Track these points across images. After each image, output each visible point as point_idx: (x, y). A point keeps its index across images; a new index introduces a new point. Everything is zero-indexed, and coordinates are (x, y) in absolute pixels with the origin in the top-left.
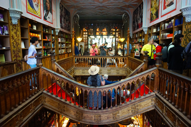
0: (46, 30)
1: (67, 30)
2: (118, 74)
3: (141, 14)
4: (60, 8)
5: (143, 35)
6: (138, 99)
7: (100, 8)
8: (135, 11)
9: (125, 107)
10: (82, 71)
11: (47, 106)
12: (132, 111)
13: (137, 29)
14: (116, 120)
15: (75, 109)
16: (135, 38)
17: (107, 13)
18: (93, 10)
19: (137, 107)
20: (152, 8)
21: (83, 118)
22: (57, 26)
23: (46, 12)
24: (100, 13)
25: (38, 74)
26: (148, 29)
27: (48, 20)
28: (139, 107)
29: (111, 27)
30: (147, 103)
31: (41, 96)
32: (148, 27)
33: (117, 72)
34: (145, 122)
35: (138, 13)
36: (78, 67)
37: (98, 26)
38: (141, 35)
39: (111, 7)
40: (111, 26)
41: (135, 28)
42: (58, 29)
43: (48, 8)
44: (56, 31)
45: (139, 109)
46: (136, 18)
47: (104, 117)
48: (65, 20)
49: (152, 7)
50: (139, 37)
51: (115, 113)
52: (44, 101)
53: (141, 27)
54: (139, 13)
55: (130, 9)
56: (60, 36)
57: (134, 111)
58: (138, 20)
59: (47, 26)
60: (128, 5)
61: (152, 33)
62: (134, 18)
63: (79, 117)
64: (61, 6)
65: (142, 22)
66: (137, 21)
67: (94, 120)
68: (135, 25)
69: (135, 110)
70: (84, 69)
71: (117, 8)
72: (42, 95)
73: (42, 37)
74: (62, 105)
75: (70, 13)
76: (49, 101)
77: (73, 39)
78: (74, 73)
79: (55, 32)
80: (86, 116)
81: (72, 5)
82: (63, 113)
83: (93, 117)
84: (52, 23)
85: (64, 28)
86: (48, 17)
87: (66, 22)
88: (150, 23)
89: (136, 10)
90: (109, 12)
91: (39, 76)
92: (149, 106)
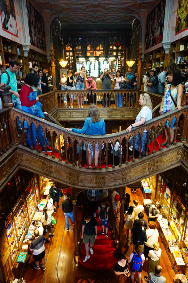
0: (9, 47)
1: (41, 49)
2: (123, 117)
3: (160, 20)
4: (27, 9)
5: (162, 55)
6: (158, 153)
7: (94, 9)
8: (150, 15)
9: (139, 164)
10: (69, 114)
11: (25, 166)
12: (149, 169)
13: (153, 45)
14: (126, 182)
15: (68, 169)
16: (148, 61)
17: (104, 18)
18: (82, 13)
19: (157, 163)
20: (180, 9)
21: (80, 181)
22: (25, 41)
23: (5, 16)
24: (93, 17)
25: (8, 119)
26: (171, 46)
27: (10, 29)
28: (159, 163)
29: (111, 43)
30: (171, 158)
31: (16, 153)
32: (171, 42)
33: (121, 114)
34: (159, 184)
35: (156, 18)
36: (62, 107)
37: (90, 41)
38: (158, 56)
39: (111, 6)
40: (110, 41)
41: (149, 45)
42: (26, 46)
43: (7, 8)
44: (24, 49)
45: (159, 166)
46: (151, 27)
47: (110, 179)
48: (37, 30)
49: (180, 7)
50: (154, 59)
51: (125, 173)
52: (21, 160)
53: (160, 42)
54: (158, 17)
55: (141, 10)
56: (31, 59)
57: (151, 169)
58: (154, 30)
59: (10, 41)
60: (140, 4)
61: (177, 53)
62: (148, 27)
63: (74, 180)
64: (29, 5)
65: (161, 33)
66: (153, 33)
67: (95, 182)
68: (148, 38)
69: (153, 168)
70: (73, 110)
71: (121, 8)
72: (18, 151)
73: (4, 60)
74: (48, 164)
75: (43, 18)
76: (29, 160)
77: (53, 63)
78: (57, 118)
79: (22, 51)
80: (84, 178)
81: (47, 3)
82: (50, 175)
83: (94, 180)
84: (17, 36)
85: (36, 45)
86: (9, 24)
87: (39, 35)
88: (175, 35)
89: (151, 13)
90: (108, 17)
91: (10, 123)
92: (173, 161)
